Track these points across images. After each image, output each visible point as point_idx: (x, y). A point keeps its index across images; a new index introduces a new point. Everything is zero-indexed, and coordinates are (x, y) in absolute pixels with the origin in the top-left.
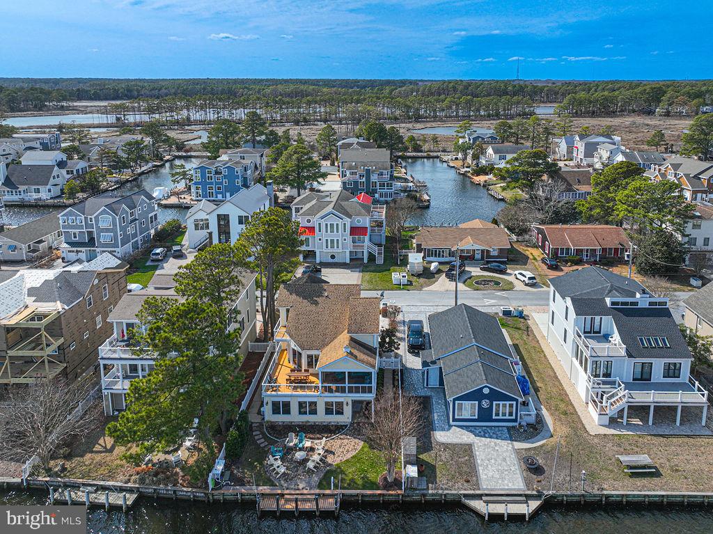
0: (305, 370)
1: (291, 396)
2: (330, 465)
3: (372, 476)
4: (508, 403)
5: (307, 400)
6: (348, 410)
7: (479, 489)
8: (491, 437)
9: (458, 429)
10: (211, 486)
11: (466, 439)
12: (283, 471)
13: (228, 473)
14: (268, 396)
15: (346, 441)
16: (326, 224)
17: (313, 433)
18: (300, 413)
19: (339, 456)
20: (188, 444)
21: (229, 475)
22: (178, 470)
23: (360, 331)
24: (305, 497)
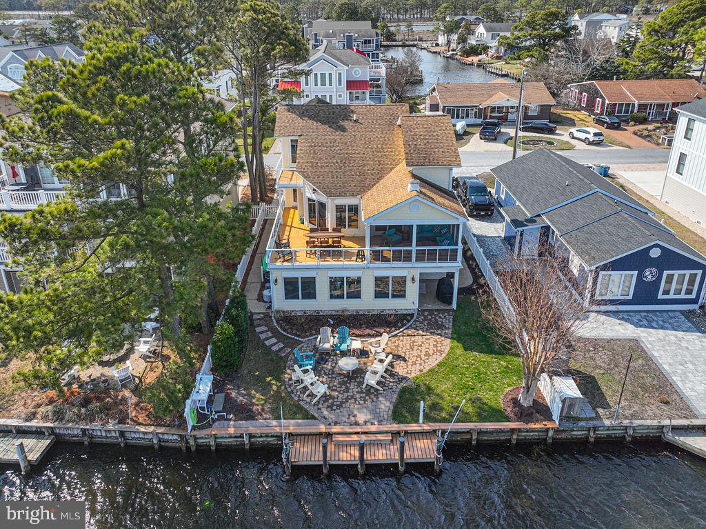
0: (334, 230)
1: (317, 268)
2: (404, 378)
3: (487, 397)
4: (688, 272)
5: (345, 274)
6: (413, 290)
7: (695, 417)
8: (663, 328)
9: (602, 317)
10: (191, 422)
11: (622, 331)
12: (323, 391)
13: (220, 398)
14: (279, 270)
15: (419, 339)
16: (316, 75)
17: (360, 327)
19: (414, 363)
20: (142, 347)
21: (222, 400)
22: (127, 393)
23: (426, 161)
24: (372, 438)
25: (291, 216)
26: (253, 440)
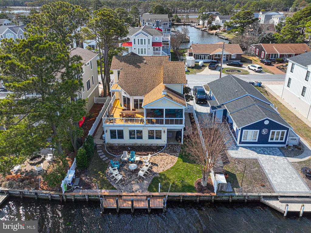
0: (133, 110)
1: (124, 126)
2: (156, 173)
3: (188, 181)
4: (281, 131)
5: (136, 129)
6: (164, 136)
7: (274, 192)
8: (269, 154)
9: (244, 149)
10: (64, 190)
11: (251, 155)
12: (120, 178)
13: (78, 180)
14: (108, 126)
15: (165, 157)
16: (138, 40)
17: (141, 151)
18: (130, 138)
19: (161, 167)
20: (49, 158)
21: (78, 181)
22: (40, 177)
23: (172, 82)
24: (139, 198)
25: (117, 103)
26: (90, 197)
